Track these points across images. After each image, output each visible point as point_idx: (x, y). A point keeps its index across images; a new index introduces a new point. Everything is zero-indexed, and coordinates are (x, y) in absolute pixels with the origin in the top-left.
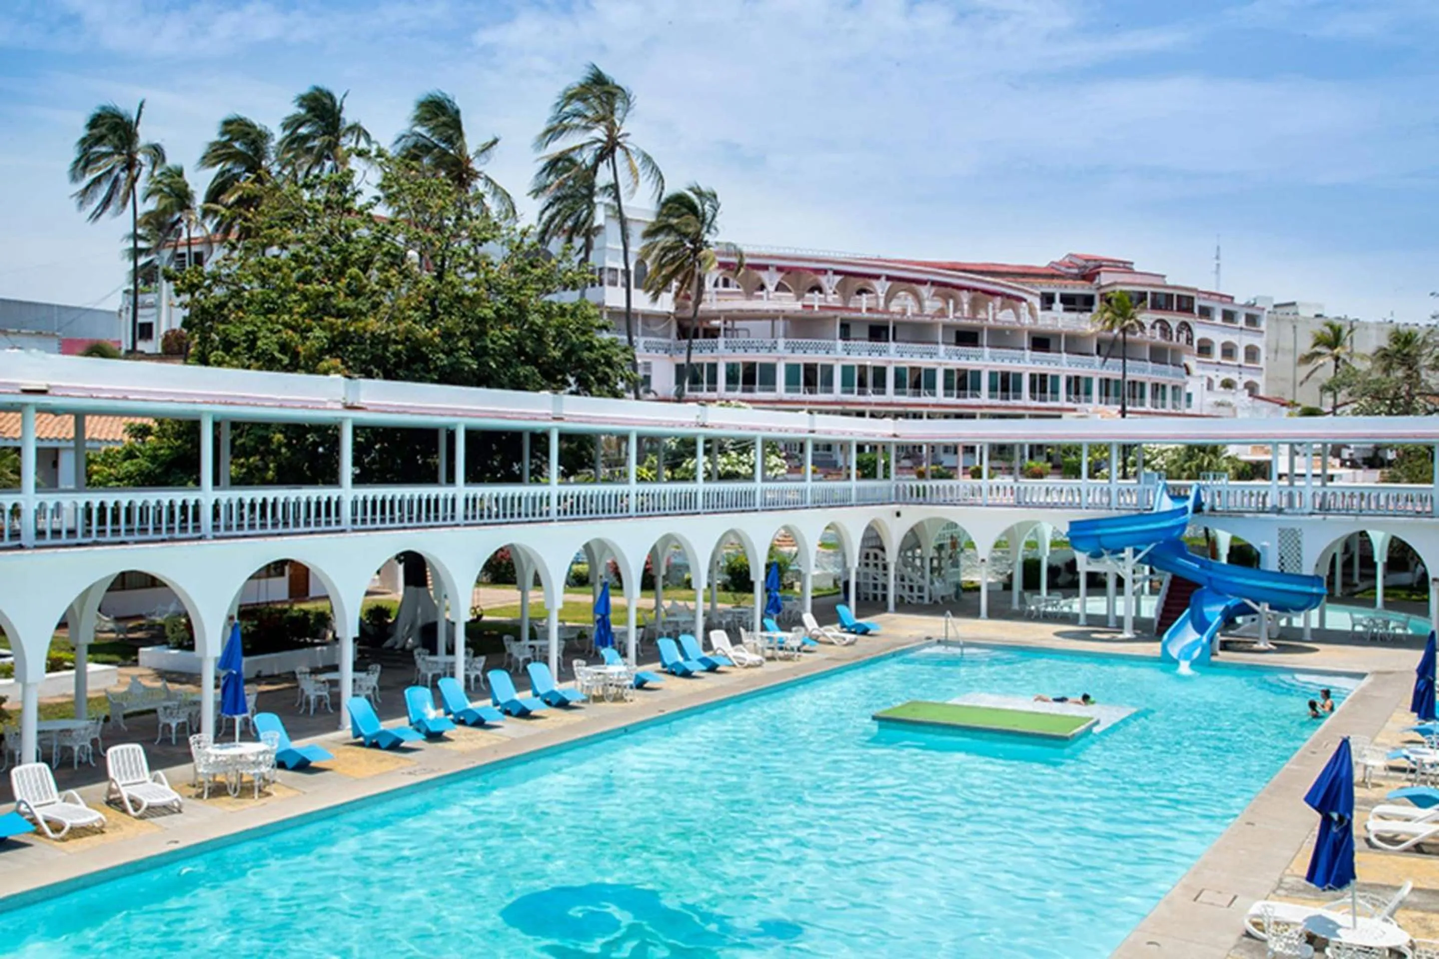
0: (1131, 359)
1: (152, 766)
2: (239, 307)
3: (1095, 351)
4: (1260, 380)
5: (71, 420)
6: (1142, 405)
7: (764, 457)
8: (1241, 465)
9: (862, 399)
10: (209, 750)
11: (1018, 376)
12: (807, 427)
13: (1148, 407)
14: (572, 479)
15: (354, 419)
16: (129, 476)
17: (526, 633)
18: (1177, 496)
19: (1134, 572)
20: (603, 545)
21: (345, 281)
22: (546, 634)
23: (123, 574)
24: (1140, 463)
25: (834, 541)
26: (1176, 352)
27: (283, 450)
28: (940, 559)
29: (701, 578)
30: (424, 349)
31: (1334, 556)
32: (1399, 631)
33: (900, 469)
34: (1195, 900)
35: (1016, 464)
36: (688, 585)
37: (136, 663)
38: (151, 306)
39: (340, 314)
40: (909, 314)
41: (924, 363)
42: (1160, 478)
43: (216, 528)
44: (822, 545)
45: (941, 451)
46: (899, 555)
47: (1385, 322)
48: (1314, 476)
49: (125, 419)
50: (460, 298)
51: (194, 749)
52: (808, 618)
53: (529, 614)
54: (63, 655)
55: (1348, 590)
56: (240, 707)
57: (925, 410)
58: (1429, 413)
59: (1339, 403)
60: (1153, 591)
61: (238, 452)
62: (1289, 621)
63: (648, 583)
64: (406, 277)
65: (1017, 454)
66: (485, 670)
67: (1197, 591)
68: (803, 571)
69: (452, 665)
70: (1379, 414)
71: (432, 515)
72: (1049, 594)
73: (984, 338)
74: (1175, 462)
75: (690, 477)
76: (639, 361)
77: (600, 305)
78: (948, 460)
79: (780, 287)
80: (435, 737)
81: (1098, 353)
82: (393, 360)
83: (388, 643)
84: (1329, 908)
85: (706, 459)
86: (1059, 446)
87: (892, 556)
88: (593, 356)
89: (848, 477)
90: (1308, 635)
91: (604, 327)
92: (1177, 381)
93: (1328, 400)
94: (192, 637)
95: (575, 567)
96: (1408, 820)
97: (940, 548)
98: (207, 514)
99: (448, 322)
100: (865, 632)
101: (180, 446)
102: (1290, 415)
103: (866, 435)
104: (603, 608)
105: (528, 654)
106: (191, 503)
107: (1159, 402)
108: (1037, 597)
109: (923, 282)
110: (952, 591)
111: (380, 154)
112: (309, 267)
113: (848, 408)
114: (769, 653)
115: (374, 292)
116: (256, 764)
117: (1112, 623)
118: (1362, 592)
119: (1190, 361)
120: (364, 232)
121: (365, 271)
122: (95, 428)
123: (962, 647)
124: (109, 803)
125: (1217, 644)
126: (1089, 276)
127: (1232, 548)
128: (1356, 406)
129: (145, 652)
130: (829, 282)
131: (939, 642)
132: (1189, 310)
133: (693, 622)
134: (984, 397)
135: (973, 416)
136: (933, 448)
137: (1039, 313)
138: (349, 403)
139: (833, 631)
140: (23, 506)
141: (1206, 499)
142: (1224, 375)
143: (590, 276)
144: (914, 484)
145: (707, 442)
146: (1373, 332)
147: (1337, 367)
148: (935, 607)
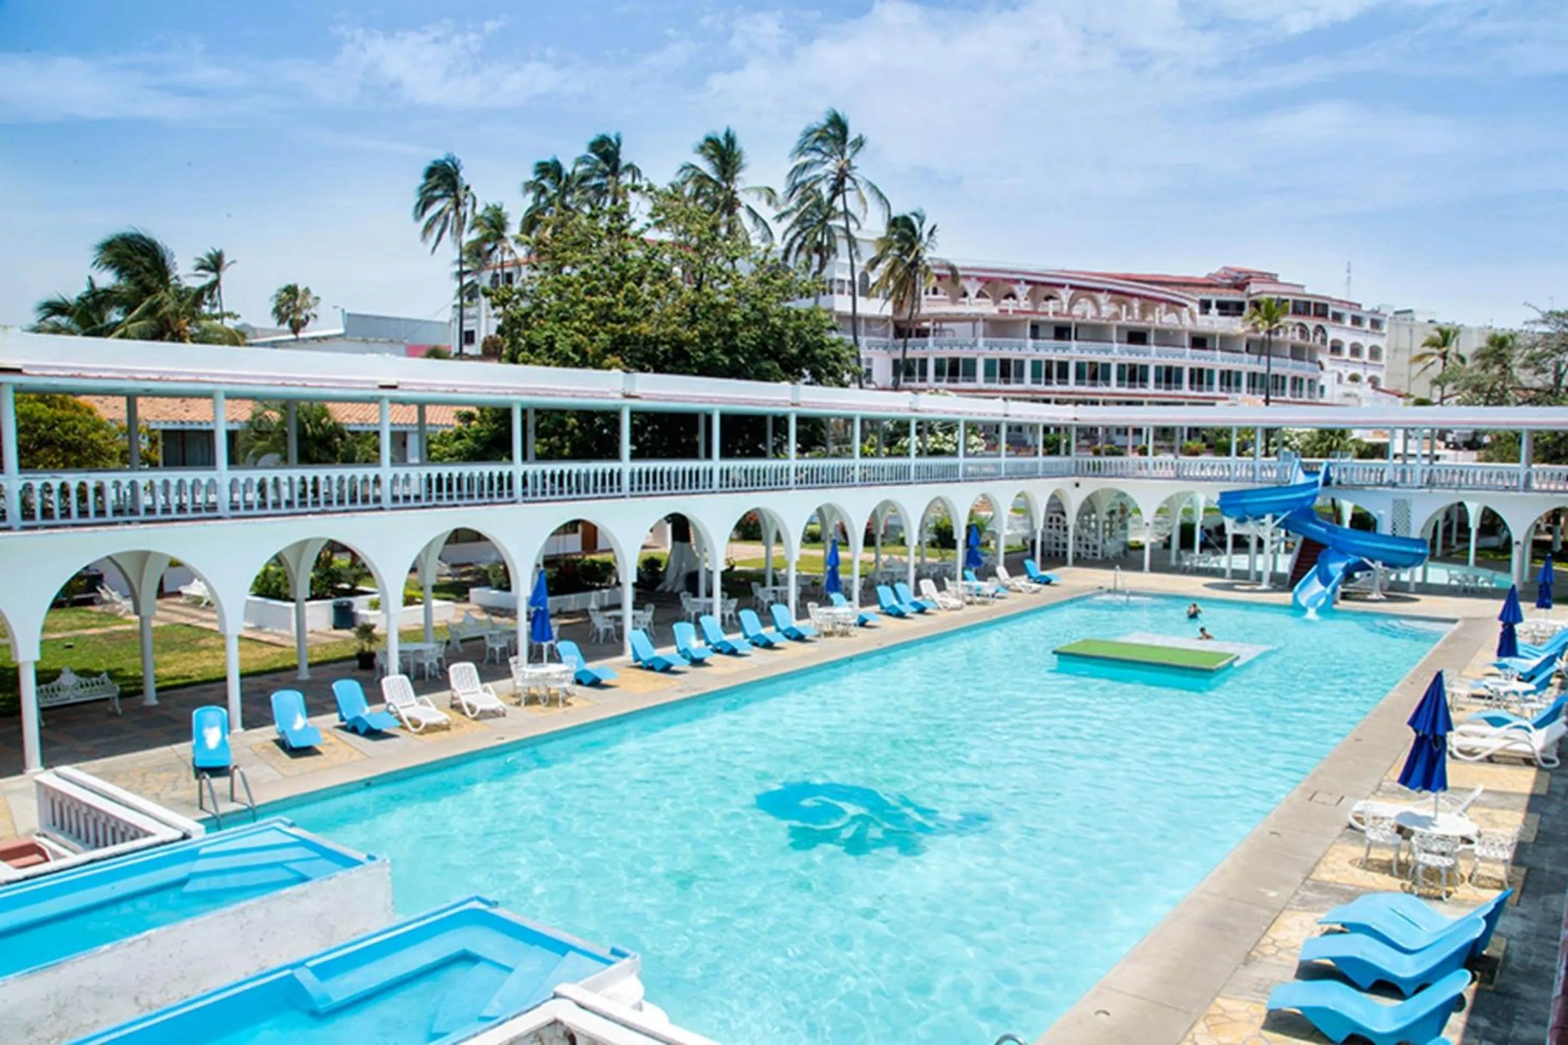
0: (1276, 356)
1: (483, 680)
2: (540, 316)
3: (1244, 348)
4: (1381, 375)
5: (415, 409)
6: (1283, 395)
7: (966, 436)
8: (1363, 447)
9: (1049, 388)
10: (524, 669)
11: (1180, 370)
12: (1002, 411)
13: (1288, 397)
14: (807, 455)
15: (631, 407)
16: (459, 453)
17: (769, 580)
18: (1310, 471)
19: (1272, 535)
20: (833, 509)
21: (622, 293)
22: (785, 581)
23: (456, 531)
24: (1280, 444)
25: (1023, 507)
26: (1312, 351)
27: (576, 431)
28: (1111, 523)
29: (913, 535)
30: (686, 348)
31: (1437, 523)
32: (1486, 585)
33: (1079, 448)
34: (1310, 799)
35: (1177, 443)
36: (902, 542)
37: (467, 600)
38: (474, 317)
39: (619, 321)
40: (1089, 317)
41: (1101, 358)
42: (1296, 456)
43: (525, 494)
44: (1014, 510)
45: (1113, 432)
46: (1078, 519)
47: (1485, 328)
48: (1425, 456)
49: (456, 408)
50: (713, 306)
51: (513, 667)
52: (1001, 570)
53: (772, 565)
54: (414, 593)
55: (1447, 551)
56: (547, 634)
57: (1101, 398)
58: (1519, 404)
59: (1446, 394)
60: (1288, 551)
61: (540, 433)
62: (1398, 576)
63: (869, 540)
64: (671, 289)
65: (1178, 435)
66: (737, 609)
67: (1324, 551)
68: (997, 531)
69: (711, 606)
70: (1479, 404)
71: (694, 484)
72: (1201, 551)
73: (1152, 338)
74: (1308, 443)
75: (904, 453)
76: (862, 356)
77: (830, 311)
78: (1119, 440)
79: (980, 295)
80: (698, 662)
81: (1247, 350)
82: (662, 357)
83: (660, 587)
84: (1416, 806)
85: (917, 438)
86: (1212, 429)
87: (1071, 520)
88: (825, 352)
89: (1036, 454)
90: (1412, 588)
91: (833, 328)
92: (1312, 375)
93: (1437, 394)
94: (509, 581)
95: (810, 527)
96: (1483, 736)
97: (1112, 513)
98: (518, 483)
99: (703, 326)
100: (1048, 582)
101: (495, 430)
102: (1406, 404)
103: (1051, 418)
104: (833, 561)
105: (771, 597)
106: (506, 474)
107: (1298, 392)
108: (1191, 555)
109: (1100, 291)
110: (1121, 549)
111: (650, 188)
112: (595, 282)
113: (1037, 396)
114: (968, 599)
115: (646, 302)
116: (560, 681)
117: (1253, 577)
118: (1457, 553)
119: (1324, 358)
120: (639, 254)
121: (639, 284)
122: (435, 416)
123: (1128, 595)
124: (452, 707)
125: (1338, 594)
126: (1240, 285)
127: (1354, 516)
128: (1459, 397)
129: (473, 591)
130: (1022, 291)
131: (1109, 591)
132: (1324, 315)
133: (906, 573)
134: (1151, 388)
135: (1141, 403)
136: (1107, 430)
137: (1198, 317)
138: (627, 391)
139: (1021, 581)
140: (382, 477)
141: (1334, 475)
142: (1352, 370)
143: (821, 286)
144: (1091, 460)
145: (919, 423)
146: (1475, 336)
147: (1445, 364)
148: (1107, 563)
